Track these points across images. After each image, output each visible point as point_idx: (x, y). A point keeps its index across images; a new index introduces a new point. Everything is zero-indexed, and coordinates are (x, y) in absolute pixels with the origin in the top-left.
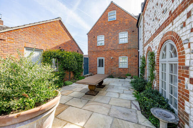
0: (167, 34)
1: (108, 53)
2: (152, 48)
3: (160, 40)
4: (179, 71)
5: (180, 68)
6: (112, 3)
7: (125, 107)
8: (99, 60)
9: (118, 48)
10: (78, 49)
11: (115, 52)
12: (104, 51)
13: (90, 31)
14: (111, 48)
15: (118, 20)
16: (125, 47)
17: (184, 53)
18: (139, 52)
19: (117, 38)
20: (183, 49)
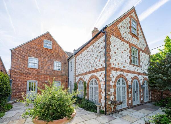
0: (93, 76)
1: (42, 77)
2: (84, 79)
3: (90, 77)
4: (99, 90)
5: (99, 89)
6: (48, 33)
7: (79, 111)
8: (30, 83)
9: (53, 73)
10: (2, 68)
11: (50, 76)
12: (38, 74)
13: (18, 48)
14: (46, 72)
15: (54, 50)
16: (59, 74)
17: (100, 84)
18: (68, 79)
19: (52, 65)
20: (100, 83)
